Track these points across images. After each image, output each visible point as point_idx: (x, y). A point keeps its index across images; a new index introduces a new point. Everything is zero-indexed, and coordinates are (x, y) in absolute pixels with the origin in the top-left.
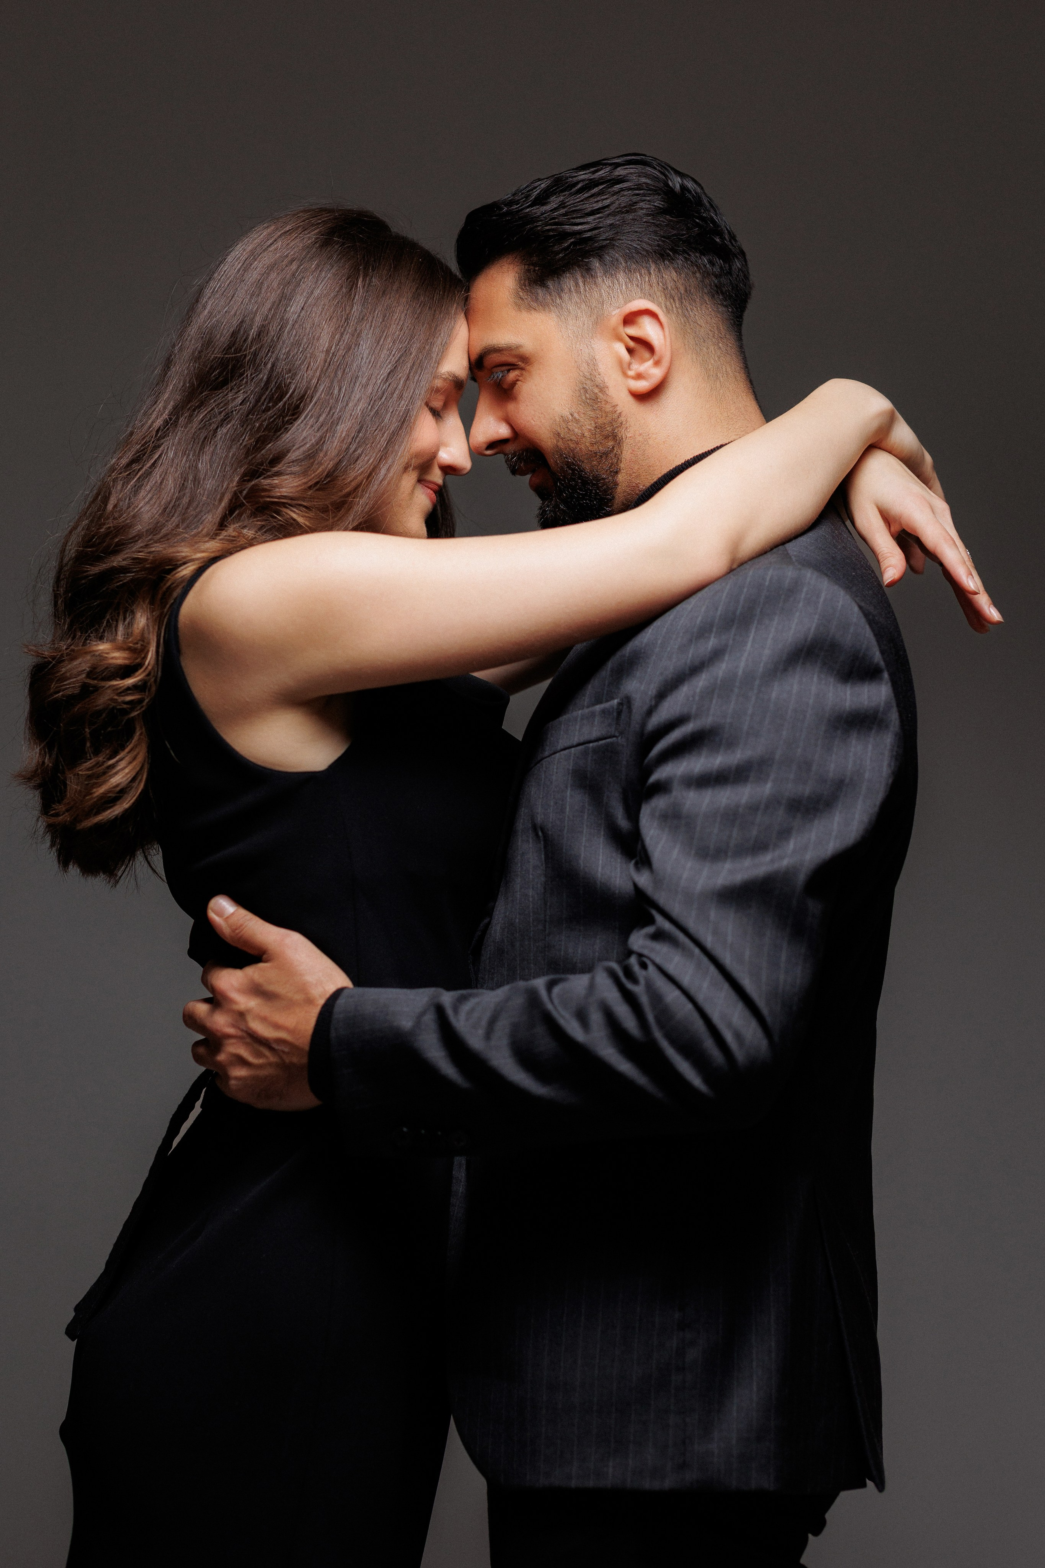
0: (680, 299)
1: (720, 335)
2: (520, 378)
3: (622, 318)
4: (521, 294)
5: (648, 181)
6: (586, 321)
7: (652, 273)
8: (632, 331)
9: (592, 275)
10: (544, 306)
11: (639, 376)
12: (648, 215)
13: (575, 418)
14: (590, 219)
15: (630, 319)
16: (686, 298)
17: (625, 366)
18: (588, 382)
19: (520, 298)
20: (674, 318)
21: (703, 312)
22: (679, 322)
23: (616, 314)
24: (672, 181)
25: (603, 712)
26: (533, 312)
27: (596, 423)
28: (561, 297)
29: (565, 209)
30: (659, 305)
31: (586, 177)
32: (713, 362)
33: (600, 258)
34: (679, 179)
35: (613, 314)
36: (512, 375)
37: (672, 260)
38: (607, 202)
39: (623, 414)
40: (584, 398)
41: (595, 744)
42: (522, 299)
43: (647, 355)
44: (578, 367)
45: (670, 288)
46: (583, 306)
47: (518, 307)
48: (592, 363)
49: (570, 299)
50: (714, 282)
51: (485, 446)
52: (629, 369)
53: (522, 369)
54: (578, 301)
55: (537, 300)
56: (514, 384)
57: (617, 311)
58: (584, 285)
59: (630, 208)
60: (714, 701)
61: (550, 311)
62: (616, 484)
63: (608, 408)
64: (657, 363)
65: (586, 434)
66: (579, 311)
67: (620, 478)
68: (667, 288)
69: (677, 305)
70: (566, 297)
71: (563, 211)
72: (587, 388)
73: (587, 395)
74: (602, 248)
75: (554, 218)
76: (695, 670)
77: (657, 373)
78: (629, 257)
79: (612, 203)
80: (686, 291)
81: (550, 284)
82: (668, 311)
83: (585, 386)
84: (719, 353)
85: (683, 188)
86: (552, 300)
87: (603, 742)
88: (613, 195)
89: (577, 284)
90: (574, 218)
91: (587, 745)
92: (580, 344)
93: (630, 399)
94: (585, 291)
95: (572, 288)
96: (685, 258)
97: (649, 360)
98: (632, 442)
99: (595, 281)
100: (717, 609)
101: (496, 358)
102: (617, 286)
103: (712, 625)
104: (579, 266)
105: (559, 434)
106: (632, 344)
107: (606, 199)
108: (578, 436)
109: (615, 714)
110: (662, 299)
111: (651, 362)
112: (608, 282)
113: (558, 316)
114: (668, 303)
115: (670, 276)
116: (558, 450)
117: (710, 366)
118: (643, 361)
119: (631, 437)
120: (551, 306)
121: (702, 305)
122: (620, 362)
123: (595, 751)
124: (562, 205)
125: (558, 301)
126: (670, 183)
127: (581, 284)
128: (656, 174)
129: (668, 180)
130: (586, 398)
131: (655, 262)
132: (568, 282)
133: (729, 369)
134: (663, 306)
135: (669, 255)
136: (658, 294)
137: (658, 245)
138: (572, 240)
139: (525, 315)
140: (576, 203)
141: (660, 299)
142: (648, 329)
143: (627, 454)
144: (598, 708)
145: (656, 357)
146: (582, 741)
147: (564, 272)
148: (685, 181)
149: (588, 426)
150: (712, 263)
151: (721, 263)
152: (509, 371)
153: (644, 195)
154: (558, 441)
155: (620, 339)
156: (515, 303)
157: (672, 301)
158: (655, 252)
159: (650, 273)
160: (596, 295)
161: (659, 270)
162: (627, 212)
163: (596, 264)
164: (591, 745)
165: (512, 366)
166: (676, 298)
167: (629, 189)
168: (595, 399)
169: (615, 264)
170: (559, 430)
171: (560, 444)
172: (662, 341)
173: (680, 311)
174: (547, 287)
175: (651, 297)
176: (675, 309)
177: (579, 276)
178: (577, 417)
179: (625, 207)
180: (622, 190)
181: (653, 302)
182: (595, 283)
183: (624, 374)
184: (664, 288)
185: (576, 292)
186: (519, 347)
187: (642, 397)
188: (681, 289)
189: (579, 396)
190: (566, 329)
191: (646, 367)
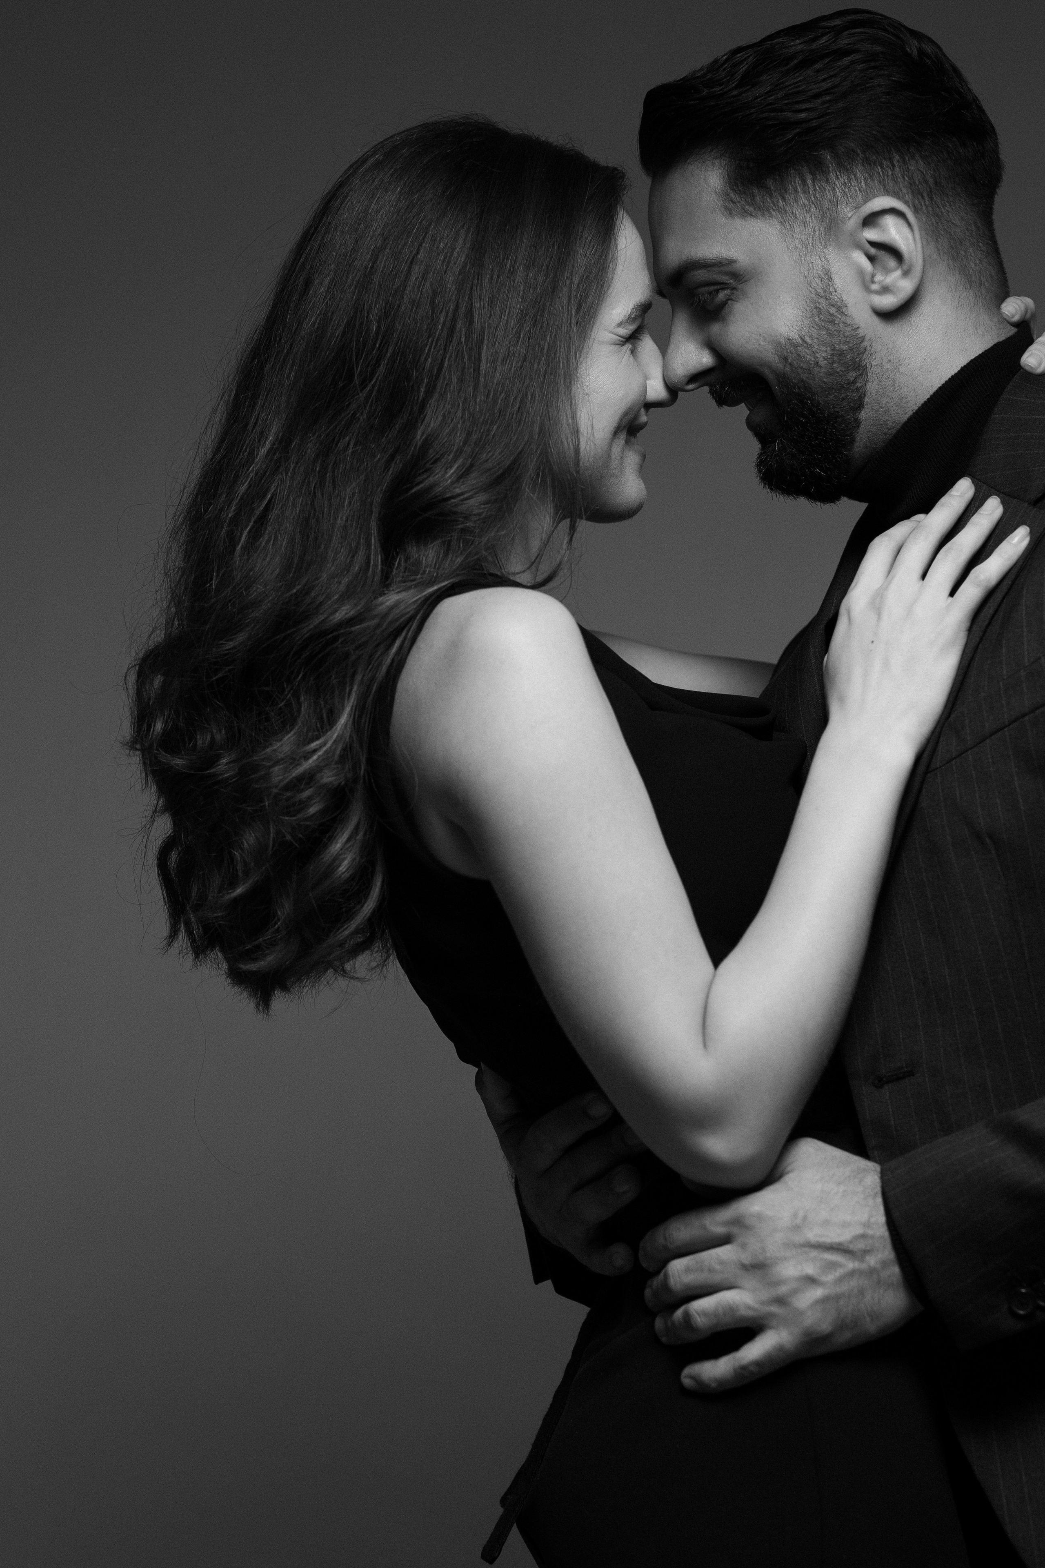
0: (931, 194)
1: (979, 234)
2: (733, 299)
3: (860, 221)
4: (732, 195)
5: (881, 48)
6: (817, 228)
7: (896, 164)
8: (874, 234)
9: (823, 171)
10: (761, 210)
11: (885, 290)
12: (887, 93)
13: (807, 342)
14: (815, 104)
15: (869, 221)
16: (937, 192)
17: (868, 278)
18: (822, 301)
20: (924, 219)
21: (957, 207)
23: (855, 215)
24: (908, 47)
25: (1032, 675)
26: (749, 218)
27: (833, 350)
28: (784, 199)
29: (782, 93)
30: (906, 203)
31: (804, 47)
33: (833, 151)
34: (914, 45)
35: (850, 215)
36: (722, 296)
37: (918, 147)
39: (867, 338)
40: (816, 318)
41: (1032, 715)
42: (734, 203)
43: (892, 263)
44: (809, 283)
45: (917, 183)
46: (813, 209)
47: (729, 212)
48: (827, 276)
49: (796, 201)
51: (686, 380)
52: (873, 282)
53: (735, 288)
54: (806, 202)
55: (754, 204)
56: (723, 305)
57: (855, 211)
58: (814, 183)
59: (865, 86)
61: (771, 216)
62: (858, 423)
63: (849, 331)
64: (906, 274)
65: (822, 363)
66: (808, 215)
67: (863, 415)
68: (914, 182)
69: (927, 202)
70: (790, 198)
71: (779, 94)
72: (822, 307)
73: (822, 316)
74: (836, 137)
75: (769, 105)
77: (906, 287)
78: (868, 147)
79: (843, 81)
80: (936, 183)
81: (770, 183)
82: (916, 210)
83: (818, 306)
85: (922, 53)
86: (773, 202)
87: (1041, 710)
88: (843, 70)
89: (804, 183)
90: (798, 102)
92: (811, 255)
93: (876, 320)
94: (815, 190)
95: (798, 187)
96: (933, 142)
97: (897, 268)
98: (878, 370)
99: (827, 178)
101: (701, 275)
102: (854, 183)
104: (807, 161)
106: (873, 251)
107: (836, 75)
108: (811, 363)
110: (909, 195)
111: (898, 273)
112: (844, 178)
113: (781, 222)
114: (917, 202)
115: (918, 167)
118: (887, 271)
119: (877, 365)
120: (772, 211)
121: (955, 198)
122: (861, 273)
123: (1034, 723)
124: (777, 86)
125: (782, 204)
126: (907, 51)
127: (809, 182)
128: (889, 39)
129: (904, 48)
130: (820, 319)
131: (898, 150)
132: (793, 181)
134: (911, 203)
135: (913, 140)
136: (904, 191)
138: (796, 131)
139: (738, 222)
140: (796, 83)
141: (907, 196)
142: (894, 232)
143: (872, 387)
145: (905, 267)
147: (789, 168)
148: (923, 45)
149: (822, 354)
151: (973, 145)
152: (717, 291)
155: (858, 246)
156: (726, 208)
157: (920, 198)
158: (897, 138)
159: (893, 166)
160: (828, 194)
161: (904, 162)
162: (862, 91)
163: (828, 156)
164: (1027, 718)
165: (723, 286)
166: (925, 194)
168: (832, 321)
169: (851, 155)
172: (912, 246)
173: (931, 209)
174: (767, 188)
175: (896, 195)
176: (924, 208)
177: (805, 170)
178: (810, 341)
180: (853, 63)
181: (900, 200)
182: (827, 181)
183: (868, 290)
184: (911, 184)
185: (804, 192)
186: (731, 262)
187: (889, 316)
188: (931, 181)
189: (812, 316)
190: (793, 237)
191: (894, 277)
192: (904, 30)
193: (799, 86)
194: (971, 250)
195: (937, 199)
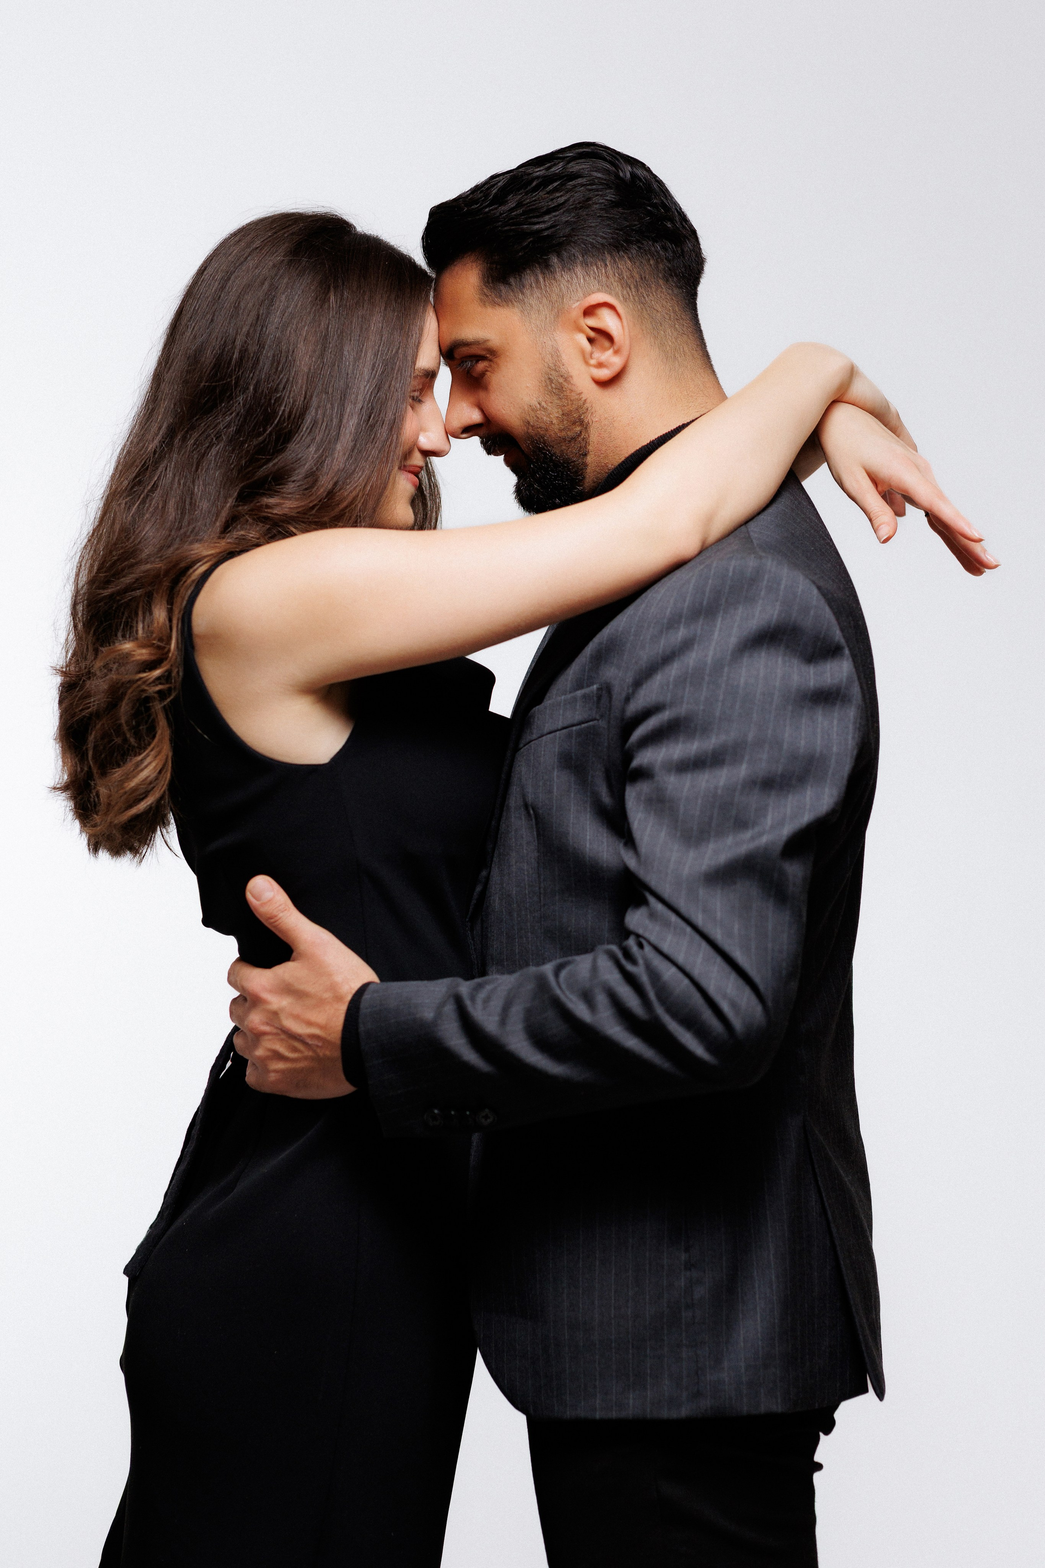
0: (636, 287)
1: (676, 317)
2: (489, 369)
3: (582, 311)
4: (485, 291)
5: (599, 175)
6: (548, 315)
7: (608, 264)
8: (592, 322)
9: (551, 271)
10: (506, 302)
11: (600, 365)
12: (601, 209)
13: (543, 407)
14: (546, 218)
15: (589, 311)
16: (642, 285)
17: (588, 355)
18: (553, 373)
19: (485, 294)
20: (631, 306)
21: (659, 296)
22: (636, 309)
23: (576, 306)
24: (622, 171)
25: (585, 697)
26: (497, 307)
27: (563, 411)
28: (523, 293)
29: (524, 209)
30: (617, 296)
31: (541, 173)
32: (670, 344)
33: (559, 255)
34: (630, 168)
35: (573, 307)
36: (481, 366)
37: (626, 250)
38: (562, 200)
39: (588, 401)
40: (550, 388)
41: (579, 727)
42: (487, 296)
43: (607, 344)
44: (543, 359)
45: (626, 278)
46: (545, 300)
47: (483, 303)
48: (556, 354)
49: (532, 295)
50: (668, 267)
51: (460, 431)
53: (490, 360)
54: (540, 296)
55: (501, 296)
56: (483, 374)
57: (577, 304)
58: (545, 281)
59: (585, 204)
60: (687, 690)
61: (514, 306)
62: (585, 467)
63: (574, 396)
64: (616, 352)
65: (555, 421)
66: (541, 306)
67: (589, 459)
68: (623, 278)
70: (527, 292)
71: (520, 211)
72: (553, 378)
73: (553, 385)
74: (561, 245)
75: (512, 219)
76: (667, 659)
77: (617, 362)
78: (585, 253)
79: (566, 201)
81: (512, 281)
82: (625, 301)
83: (550, 377)
84: (675, 334)
85: (633, 175)
86: (515, 295)
87: (586, 725)
88: (567, 192)
89: (537, 281)
90: (532, 217)
91: (570, 729)
92: (544, 337)
93: (595, 387)
94: (546, 285)
95: (533, 284)
96: (639, 247)
97: (609, 349)
98: (599, 425)
99: (554, 277)
100: (684, 601)
101: (465, 350)
102: (576, 280)
103: (680, 616)
104: (539, 263)
105: (529, 423)
106: (592, 334)
107: (561, 196)
108: (547, 423)
109: (595, 699)
110: (618, 289)
111: (611, 351)
112: (567, 277)
113: (522, 310)
114: (625, 292)
115: (625, 265)
116: (529, 437)
117: (668, 348)
118: (605, 349)
119: (597, 421)
120: (514, 301)
121: (657, 290)
122: (583, 352)
123: (579, 734)
124: (519, 205)
125: (521, 296)
126: (621, 174)
127: (541, 280)
128: (606, 166)
129: (618, 171)
130: (552, 387)
131: (610, 253)
132: (529, 278)
133: (686, 349)
134: (620, 296)
135: (622, 246)
136: (615, 284)
137: (613, 238)
138: (531, 239)
139: (490, 310)
141: (617, 288)
142: (607, 320)
143: (594, 437)
144: (579, 693)
145: (616, 347)
146: (565, 724)
147: (524, 269)
148: (635, 170)
149: (556, 413)
150: (664, 248)
151: (673, 248)
152: (477, 361)
153: (597, 190)
154: (528, 429)
155: (581, 330)
156: (481, 300)
157: (628, 289)
158: (609, 244)
159: (606, 265)
160: (556, 289)
161: (615, 261)
162: (581, 208)
163: (554, 260)
164: (574, 728)
165: (480, 358)
166: (632, 287)
167: (582, 185)
168: (561, 388)
169: (572, 259)
170: (528, 418)
171: (530, 430)
172: (622, 332)
173: (637, 298)
174: (509, 284)
175: (609, 290)
176: (631, 297)
177: (538, 272)
178: (545, 406)
179: (579, 203)
180: (575, 186)
181: (610, 294)
182: (555, 279)
183: (587, 363)
184: (621, 279)
185: (537, 288)
186: (487, 341)
187: (605, 384)
188: (637, 277)
189: (546, 386)
190: (530, 323)
191: (607, 356)
192: (618, 157)
193: (534, 205)
194: (669, 331)
195: (642, 290)
